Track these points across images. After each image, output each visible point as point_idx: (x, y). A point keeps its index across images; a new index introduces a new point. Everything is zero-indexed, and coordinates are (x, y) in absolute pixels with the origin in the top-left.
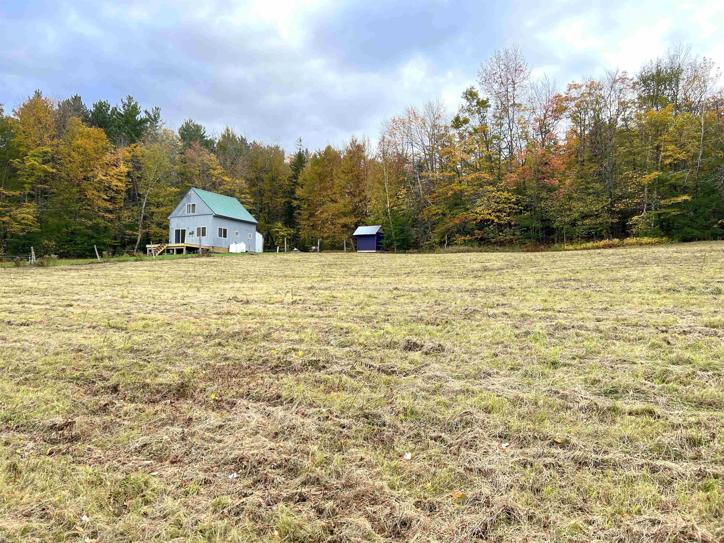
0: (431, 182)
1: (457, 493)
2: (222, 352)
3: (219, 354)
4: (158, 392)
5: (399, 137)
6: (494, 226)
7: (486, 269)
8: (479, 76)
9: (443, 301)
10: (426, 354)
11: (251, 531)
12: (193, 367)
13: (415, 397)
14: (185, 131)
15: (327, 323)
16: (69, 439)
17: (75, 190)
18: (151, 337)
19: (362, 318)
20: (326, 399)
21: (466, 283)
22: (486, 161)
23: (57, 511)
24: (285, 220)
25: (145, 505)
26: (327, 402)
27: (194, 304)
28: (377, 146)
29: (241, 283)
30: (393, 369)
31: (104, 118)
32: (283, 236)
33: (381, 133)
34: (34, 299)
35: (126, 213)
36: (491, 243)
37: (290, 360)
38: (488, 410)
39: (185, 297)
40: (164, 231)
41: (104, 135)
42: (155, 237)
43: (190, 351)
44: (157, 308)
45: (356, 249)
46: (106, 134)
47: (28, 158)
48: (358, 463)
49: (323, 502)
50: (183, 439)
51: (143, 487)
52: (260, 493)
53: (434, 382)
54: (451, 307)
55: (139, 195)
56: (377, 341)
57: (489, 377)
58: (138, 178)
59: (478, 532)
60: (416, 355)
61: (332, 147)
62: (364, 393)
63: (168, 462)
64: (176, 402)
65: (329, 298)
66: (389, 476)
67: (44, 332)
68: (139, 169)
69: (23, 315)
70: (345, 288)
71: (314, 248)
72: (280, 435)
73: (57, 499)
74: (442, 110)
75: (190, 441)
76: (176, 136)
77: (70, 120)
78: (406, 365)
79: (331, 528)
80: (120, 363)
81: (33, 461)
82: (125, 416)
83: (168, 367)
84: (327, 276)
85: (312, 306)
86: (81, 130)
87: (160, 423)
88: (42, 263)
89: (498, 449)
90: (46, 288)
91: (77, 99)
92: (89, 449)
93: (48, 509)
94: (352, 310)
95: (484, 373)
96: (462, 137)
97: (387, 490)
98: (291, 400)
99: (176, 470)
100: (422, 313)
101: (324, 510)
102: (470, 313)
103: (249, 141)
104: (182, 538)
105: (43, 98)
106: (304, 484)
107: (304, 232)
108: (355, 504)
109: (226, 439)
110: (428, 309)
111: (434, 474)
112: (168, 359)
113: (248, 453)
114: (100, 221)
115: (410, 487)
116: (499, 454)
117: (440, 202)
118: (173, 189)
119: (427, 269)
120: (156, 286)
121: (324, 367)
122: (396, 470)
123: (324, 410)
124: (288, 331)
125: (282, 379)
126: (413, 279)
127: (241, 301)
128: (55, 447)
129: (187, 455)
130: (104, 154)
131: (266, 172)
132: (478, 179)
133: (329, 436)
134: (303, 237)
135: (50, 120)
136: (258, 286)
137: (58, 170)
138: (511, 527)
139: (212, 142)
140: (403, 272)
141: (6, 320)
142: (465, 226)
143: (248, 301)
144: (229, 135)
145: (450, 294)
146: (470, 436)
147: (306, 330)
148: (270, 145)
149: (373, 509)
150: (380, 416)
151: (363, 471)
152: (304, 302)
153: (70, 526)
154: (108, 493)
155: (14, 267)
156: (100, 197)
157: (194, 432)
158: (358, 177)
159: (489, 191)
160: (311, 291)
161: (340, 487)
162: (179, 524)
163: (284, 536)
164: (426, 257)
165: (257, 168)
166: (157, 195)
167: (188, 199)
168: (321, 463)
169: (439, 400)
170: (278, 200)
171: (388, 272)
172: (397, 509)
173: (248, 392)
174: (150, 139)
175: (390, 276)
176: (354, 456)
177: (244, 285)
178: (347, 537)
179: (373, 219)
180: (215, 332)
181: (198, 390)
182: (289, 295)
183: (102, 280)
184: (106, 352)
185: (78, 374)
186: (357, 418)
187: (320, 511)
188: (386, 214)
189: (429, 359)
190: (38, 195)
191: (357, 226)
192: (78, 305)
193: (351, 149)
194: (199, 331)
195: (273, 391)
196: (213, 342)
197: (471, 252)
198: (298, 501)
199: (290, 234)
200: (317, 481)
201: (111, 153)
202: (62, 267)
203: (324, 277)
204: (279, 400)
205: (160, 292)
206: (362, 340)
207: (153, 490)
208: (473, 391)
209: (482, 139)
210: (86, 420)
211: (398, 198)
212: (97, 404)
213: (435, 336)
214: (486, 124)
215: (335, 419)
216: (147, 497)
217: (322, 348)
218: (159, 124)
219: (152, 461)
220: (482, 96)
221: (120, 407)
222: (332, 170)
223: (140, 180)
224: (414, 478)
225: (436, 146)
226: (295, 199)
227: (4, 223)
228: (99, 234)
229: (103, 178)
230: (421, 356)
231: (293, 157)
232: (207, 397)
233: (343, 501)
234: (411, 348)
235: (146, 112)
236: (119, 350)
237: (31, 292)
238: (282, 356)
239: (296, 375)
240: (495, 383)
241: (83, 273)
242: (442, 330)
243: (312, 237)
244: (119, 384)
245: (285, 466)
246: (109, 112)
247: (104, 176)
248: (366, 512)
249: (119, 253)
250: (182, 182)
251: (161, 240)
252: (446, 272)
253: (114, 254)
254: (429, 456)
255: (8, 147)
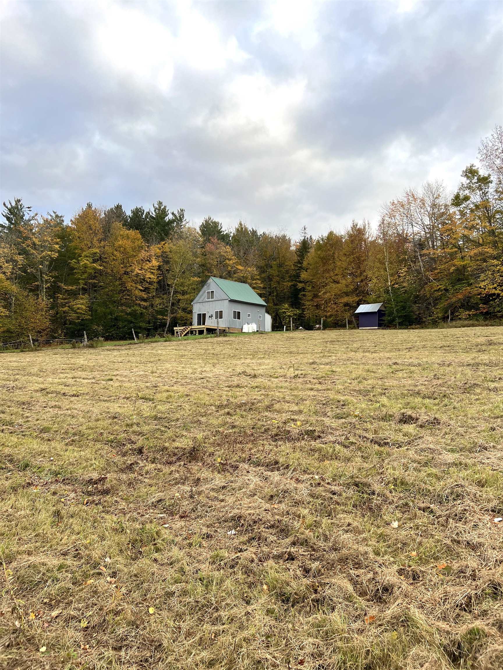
0: (433, 259)
1: (443, 563)
2: (230, 421)
3: (227, 422)
4: (175, 454)
5: (399, 218)
6: (500, 299)
7: (491, 343)
8: (479, 152)
9: (442, 375)
10: (421, 426)
11: (243, 583)
12: (205, 434)
13: (407, 469)
14: (205, 227)
15: (325, 396)
16: (102, 492)
17: (117, 283)
18: (172, 407)
19: (359, 392)
20: (320, 467)
21: (468, 358)
22: (490, 236)
23: (87, 552)
24: (291, 302)
25: (156, 552)
26: (320, 470)
27: (210, 378)
28: (377, 228)
29: (251, 359)
30: (386, 441)
31: (140, 221)
32: (290, 316)
33: (381, 216)
34: (83, 374)
35: (158, 301)
36: (497, 317)
37: (289, 429)
38: (481, 484)
39: (202, 371)
40: (189, 315)
41: (139, 236)
42: (181, 321)
43: (203, 419)
44: (179, 382)
45: (358, 327)
46: (141, 235)
47: (82, 259)
48: (345, 528)
49: (310, 562)
50: (191, 497)
51: (156, 537)
52: (254, 550)
53: (427, 454)
54: (450, 381)
55: (168, 285)
56: (372, 414)
57: (485, 451)
58: (167, 270)
59: (462, 604)
60: (410, 428)
61: (335, 232)
62: (356, 462)
63: (178, 516)
64: (189, 464)
65: (329, 373)
66: (374, 543)
67: (89, 402)
68: (167, 262)
69: (74, 388)
70: (345, 363)
71: (318, 326)
72: (275, 498)
73: (88, 541)
74: (442, 189)
75: (197, 498)
76: (198, 233)
77: (113, 225)
78: (400, 438)
79: (315, 587)
80: (146, 428)
81: (72, 509)
82: (146, 474)
83: (185, 433)
84: (329, 351)
85: (312, 380)
86: (122, 233)
87: (174, 482)
88: (92, 344)
89: (489, 523)
90: (94, 366)
91: (119, 207)
92: (116, 501)
93: (80, 550)
94: (350, 384)
95: (480, 446)
96: (463, 214)
97: (371, 556)
98: (287, 466)
99: (183, 524)
100: (419, 387)
101: (310, 569)
102: (470, 387)
103: (260, 232)
104: (184, 584)
105: (93, 209)
106: (294, 544)
107: (309, 311)
108: (339, 567)
109: (227, 498)
110: (426, 383)
111: (420, 544)
112: (184, 426)
113: (245, 512)
114: (137, 308)
115: (395, 553)
116: (490, 529)
117: (442, 278)
118: (196, 279)
119: (429, 344)
120: (181, 362)
121: (319, 437)
122: (382, 537)
123: (317, 477)
124: (288, 403)
125: (280, 446)
126: (414, 354)
127: (250, 375)
128: (91, 498)
129: (194, 511)
130: (139, 251)
131: (275, 259)
132: (481, 254)
133: (320, 501)
134: (308, 316)
135: (98, 226)
136: (266, 362)
137: (104, 267)
138: (497, 602)
139: (227, 235)
140: (404, 347)
141: (62, 392)
142: (469, 301)
143: (255, 375)
144: (242, 228)
145: (450, 368)
146: (460, 508)
147: (305, 402)
148: (278, 235)
149: (356, 572)
150: (370, 485)
151: (349, 536)
152: (305, 375)
153: (96, 565)
154: (128, 540)
155: (72, 348)
156: (137, 288)
157: (201, 491)
158: (358, 258)
159: (493, 266)
160: (313, 366)
161: (327, 550)
162: (182, 571)
163: (272, 591)
164: (429, 332)
165: (266, 256)
166: (182, 285)
167: (208, 286)
168: (311, 526)
169: (430, 472)
170: (285, 284)
171: (389, 347)
172: (380, 574)
173: (250, 457)
174: (176, 237)
175: (390, 351)
176: (342, 521)
177: (253, 361)
178: (329, 597)
179: (374, 297)
180: (226, 402)
181: (208, 454)
182: (292, 369)
183: (138, 358)
184: (135, 419)
185: (112, 438)
186: (348, 486)
187: (307, 571)
188: (387, 292)
189: (423, 432)
190: (90, 289)
191: (358, 305)
192: (117, 379)
193: (352, 233)
194: (212, 401)
195: (272, 457)
196: (222, 412)
197: (476, 326)
198: (287, 560)
199: (296, 315)
200: (305, 543)
201: (145, 251)
202: (108, 347)
203: (326, 353)
204: (277, 466)
205: (183, 368)
206: (357, 413)
207: (163, 540)
208: (466, 464)
209: (484, 215)
210: (115, 477)
211: (399, 276)
212: (125, 463)
213: (431, 409)
214: (487, 200)
215: (326, 485)
216: (158, 545)
217: (319, 419)
218: (184, 223)
219: (165, 515)
220: (483, 172)
221: (143, 467)
222: (334, 253)
223: (169, 273)
224: (400, 546)
225: (436, 224)
226: (300, 282)
227: (64, 312)
228: (136, 319)
229: (139, 272)
230: (415, 429)
231: (298, 244)
232: (214, 460)
233: (329, 563)
234: (406, 421)
235: (173, 214)
236: (146, 418)
237: (83, 368)
238: (281, 425)
239: (293, 444)
240: (491, 456)
241: (123, 352)
242: (439, 404)
243: (317, 316)
244: (143, 447)
245: (278, 527)
246: (144, 216)
247: (140, 270)
248: (349, 575)
249: (152, 335)
250: (203, 272)
251: (186, 323)
252: (448, 346)
253: (148, 336)
254: (416, 526)
255: (67, 251)
